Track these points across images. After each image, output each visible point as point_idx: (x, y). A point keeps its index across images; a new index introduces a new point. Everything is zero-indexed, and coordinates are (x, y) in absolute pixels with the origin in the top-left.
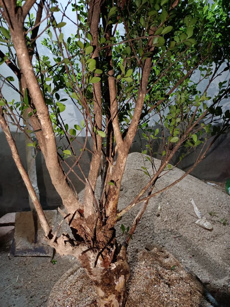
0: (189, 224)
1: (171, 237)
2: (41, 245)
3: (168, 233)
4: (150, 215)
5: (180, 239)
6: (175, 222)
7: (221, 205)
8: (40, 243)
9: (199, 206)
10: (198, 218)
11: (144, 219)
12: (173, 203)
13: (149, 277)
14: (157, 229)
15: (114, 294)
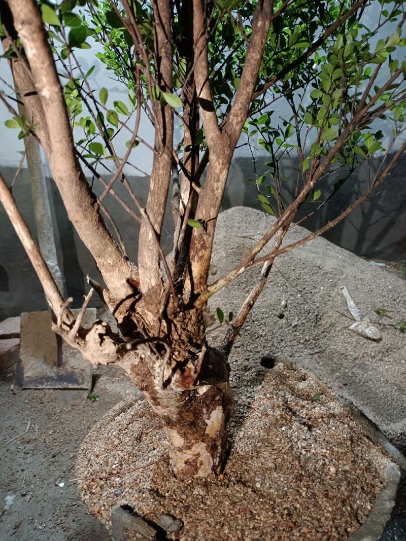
0: (338, 331)
1: (305, 353)
2: (70, 370)
3: (299, 346)
4: (266, 316)
5: (321, 356)
6: (312, 328)
7: (397, 298)
8: (67, 367)
9: (356, 299)
10: (354, 320)
11: (256, 322)
12: (309, 295)
13: (271, 413)
14: (279, 339)
15: (203, 441)
